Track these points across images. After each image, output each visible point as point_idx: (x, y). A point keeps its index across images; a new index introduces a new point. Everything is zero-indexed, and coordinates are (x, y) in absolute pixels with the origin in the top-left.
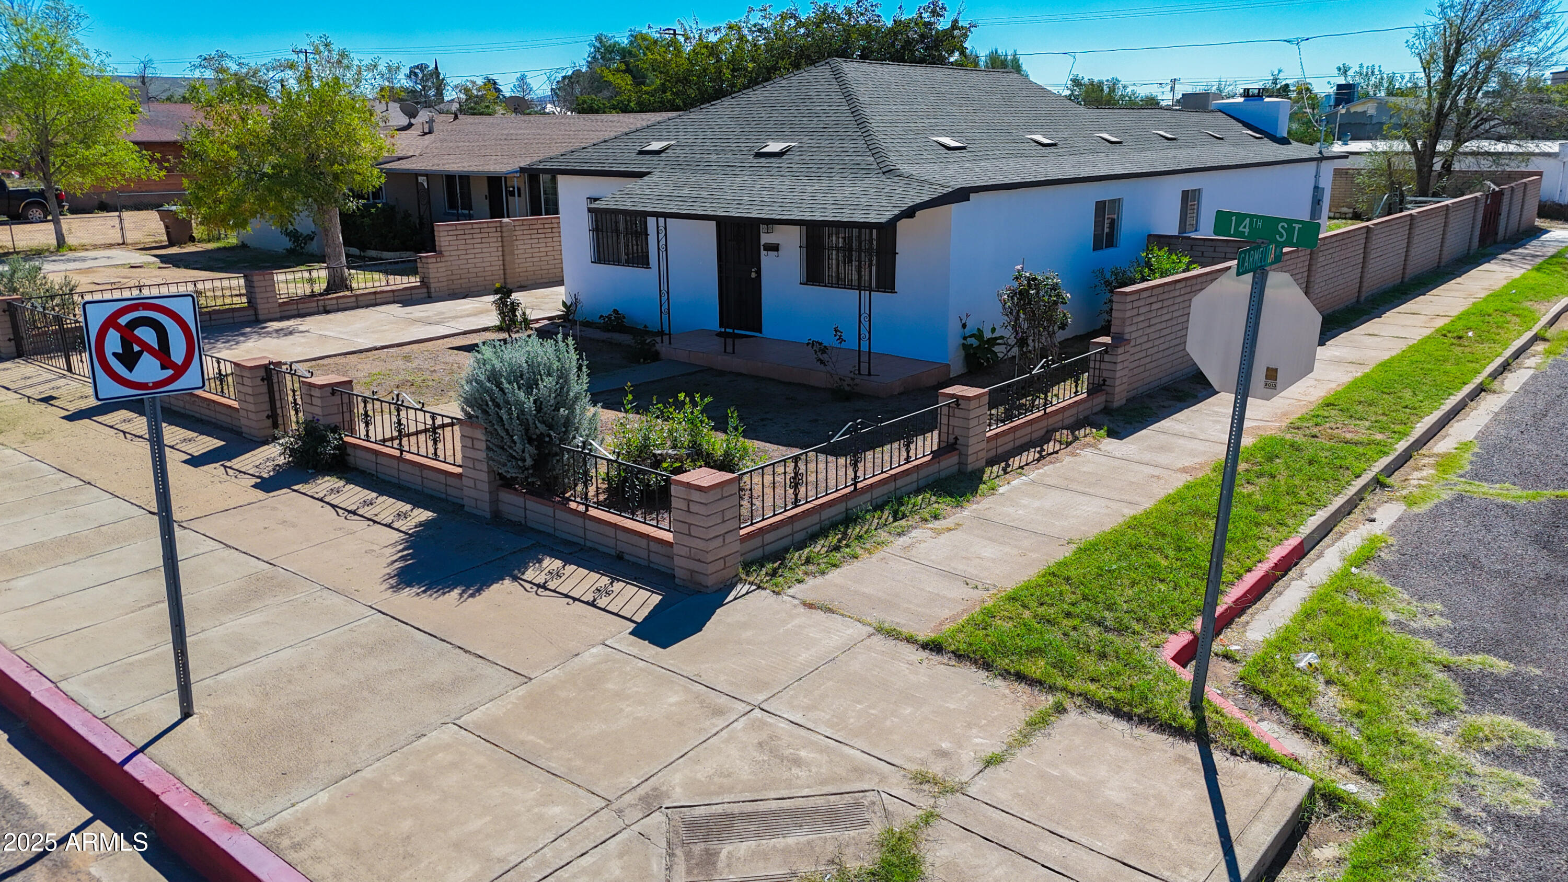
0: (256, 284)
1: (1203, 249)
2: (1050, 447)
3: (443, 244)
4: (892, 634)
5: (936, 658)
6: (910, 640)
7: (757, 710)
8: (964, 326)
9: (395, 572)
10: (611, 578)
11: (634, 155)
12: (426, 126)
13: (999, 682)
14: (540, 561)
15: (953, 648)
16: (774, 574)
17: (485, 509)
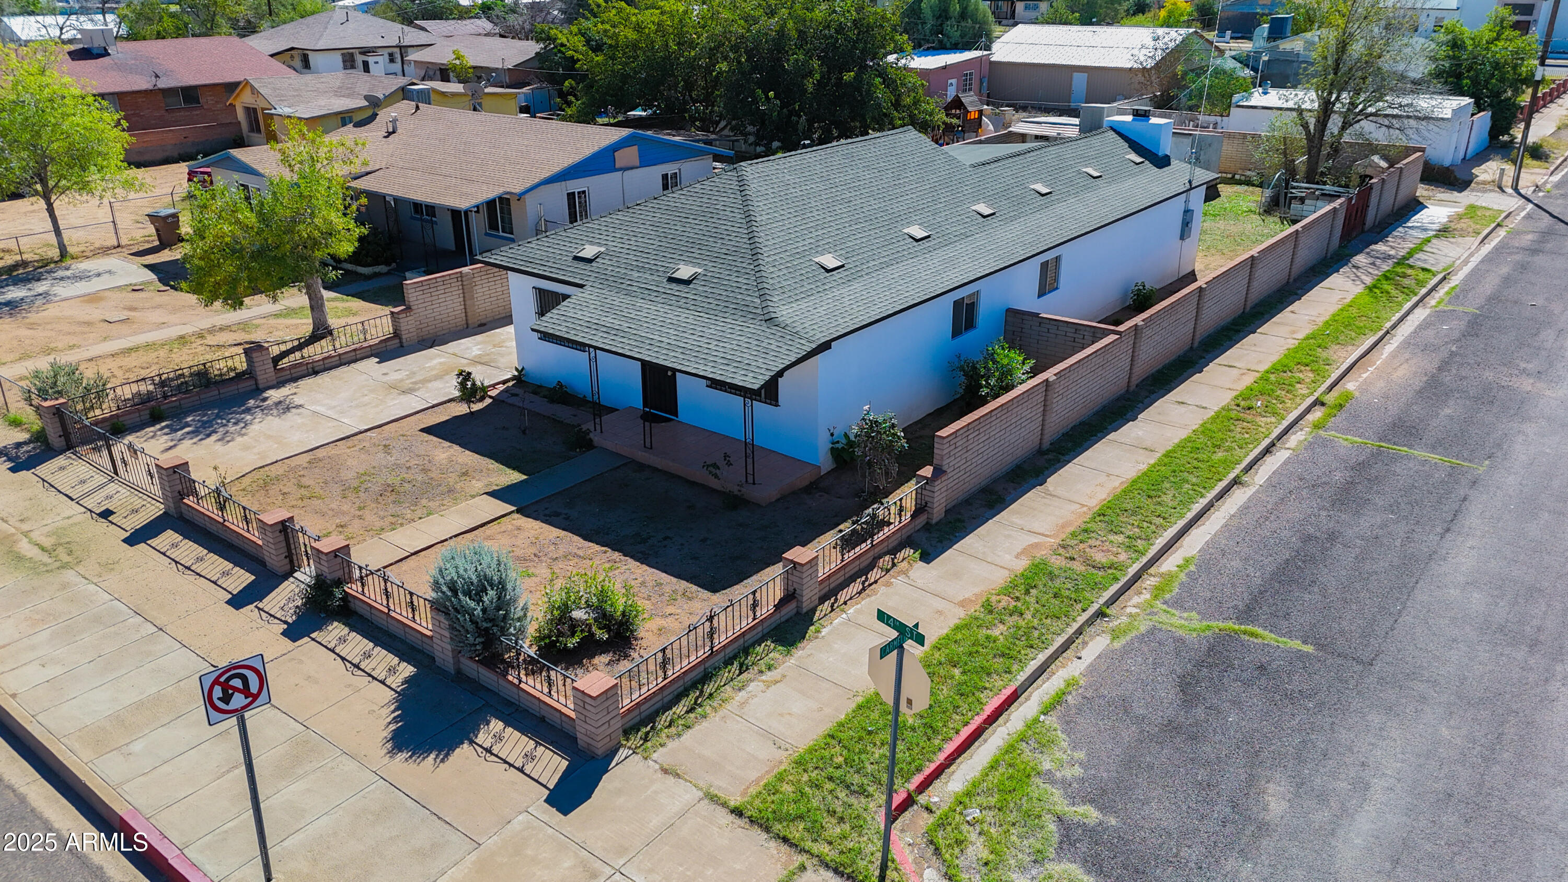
0: (255, 360)
1: (1047, 326)
2: (873, 575)
3: (411, 300)
4: (713, 799)
5: (739, 821)
6: (724, 805)
7: (618, 874)
8: (832, 435)
9: (390, 736)
10: (537, 742)
11: (570, 259)
12: (390, 125)
13: (773, 844)
14: (488, 723)
15: (749, 813)
16: (646, 739)
17: (450, 668)
